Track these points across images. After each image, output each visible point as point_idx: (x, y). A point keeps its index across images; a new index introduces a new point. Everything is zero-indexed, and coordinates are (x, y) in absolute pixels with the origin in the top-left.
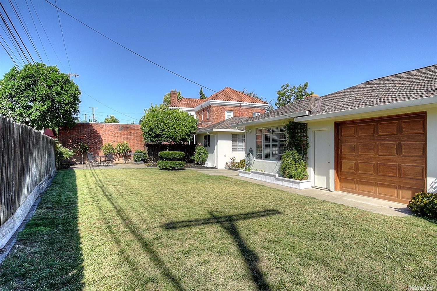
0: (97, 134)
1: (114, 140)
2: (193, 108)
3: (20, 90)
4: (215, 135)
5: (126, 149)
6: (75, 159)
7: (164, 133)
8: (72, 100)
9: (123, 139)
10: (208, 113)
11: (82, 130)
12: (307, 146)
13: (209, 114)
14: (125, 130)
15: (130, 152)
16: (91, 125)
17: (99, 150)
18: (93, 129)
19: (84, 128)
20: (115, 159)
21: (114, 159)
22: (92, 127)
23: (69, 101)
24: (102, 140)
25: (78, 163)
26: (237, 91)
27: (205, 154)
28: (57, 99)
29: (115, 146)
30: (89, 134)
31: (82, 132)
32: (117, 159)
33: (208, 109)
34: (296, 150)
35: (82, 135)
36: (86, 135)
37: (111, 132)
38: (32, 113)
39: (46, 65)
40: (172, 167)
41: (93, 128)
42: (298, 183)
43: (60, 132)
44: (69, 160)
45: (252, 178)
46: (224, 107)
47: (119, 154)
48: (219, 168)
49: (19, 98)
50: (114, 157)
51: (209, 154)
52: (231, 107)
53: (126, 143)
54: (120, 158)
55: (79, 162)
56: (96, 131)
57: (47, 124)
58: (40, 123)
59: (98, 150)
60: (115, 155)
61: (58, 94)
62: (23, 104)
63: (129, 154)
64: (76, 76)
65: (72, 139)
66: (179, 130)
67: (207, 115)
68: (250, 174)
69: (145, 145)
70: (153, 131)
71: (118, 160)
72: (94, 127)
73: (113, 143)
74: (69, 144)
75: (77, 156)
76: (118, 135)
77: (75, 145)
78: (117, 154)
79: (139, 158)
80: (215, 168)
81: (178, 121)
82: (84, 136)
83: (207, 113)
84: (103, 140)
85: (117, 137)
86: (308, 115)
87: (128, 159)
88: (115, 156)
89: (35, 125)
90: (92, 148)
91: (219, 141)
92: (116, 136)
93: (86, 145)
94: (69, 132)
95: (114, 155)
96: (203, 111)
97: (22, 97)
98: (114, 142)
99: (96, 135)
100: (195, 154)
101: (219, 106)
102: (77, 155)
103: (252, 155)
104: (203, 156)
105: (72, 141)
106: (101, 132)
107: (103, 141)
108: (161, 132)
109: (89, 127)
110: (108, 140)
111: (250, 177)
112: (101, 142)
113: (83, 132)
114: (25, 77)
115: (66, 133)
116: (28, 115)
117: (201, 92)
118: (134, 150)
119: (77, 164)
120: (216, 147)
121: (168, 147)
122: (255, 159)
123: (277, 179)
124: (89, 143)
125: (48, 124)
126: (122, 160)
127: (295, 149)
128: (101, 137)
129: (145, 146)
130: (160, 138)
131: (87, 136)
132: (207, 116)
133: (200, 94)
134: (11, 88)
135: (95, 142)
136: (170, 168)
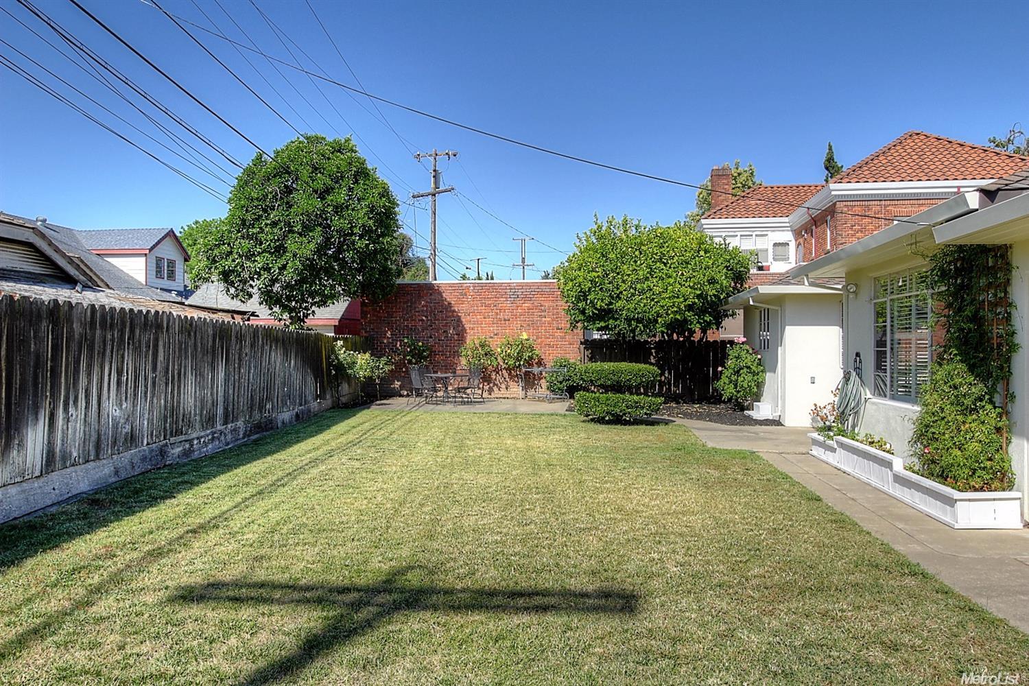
0: (451, 314)
1: (494, 329)
2: (786, 219)
3: (262, 207)
4: (777, 308)
5: (526, 355)
6: (399, 383)
7: (619, 304)
8: (371, 222)
9: (521, 326)
10: (829, 232)
11: (415, 302)
12: (1009, 346)
13: (832, 233)
14: (526, 298)
15: (540, 363)
16: (437, 288)
17: (456, 358)
18: (443, 300)
19: (420, 297)
20: (497, 385)
21: (495, 384)
22: (440, 294)
23: (363, 225)
24: (464, 330)
25: (405, 393)
26: (950, 142)
27: (755, 374)
28: (337, 222)
29: (497, 346)
30: (430, 313)
31: (415, 308)
32: (503, 386)
33: (829, 217)
34: (962, 361)
35: (415, 315)
36: (426, 317)
37: (489, 306)
38: (287, 263)
39: (325, 138)
40: (613, 415)
41: (442, 297)
42: (951, 502)
43: (365, 309)
44: (377, 384)
45: (839, 466)
46: (886, 206)
47: (510, 370)
48: (786, 425)
49: (261, 228)
50: (496, 379)
51: (767, 374)
52: (916, 202)
53: (527, 337)
54: (511, 383)
55: (407, 390)
56: (450, 304)
57: (321, 289)
58: (306, 287)
59: (454, 358)
60: (498, 373)
61: (339, 209)
62: (268, 244)
63: (536, 370)
64: (449, 157)
65: (391, 329)
66: (664, 295)
67: (825, 239)
68: (833, 450)
69: (582, 343)
70: (589, 301)
71: (507, 388)
72: (444, 295)
73: (491, 337)
74: (385, 342)
75: (403, 374)
76: (507, 315)
77: (398, 345)
78: (504, 371)
79: (561, 383)
80: (777, 423)
81: (665, 264)
82: (419, 320)
83: (824, 233)
84: (468, 331)
85: (505, 320)
86: (977, 210)
87: (534, 384)
88: (499, 377)
89: (297, 293)
90: (439, 351)
91: (787, 327)
92: (502, 317)
93: (420, 344)
94: (385, 309)
95: (494, 374)
96: (814, 227)
97: (266, 225)
98: (496, 335)
99: (450, 317)
100: (721, 372)
101: (871, 203)
102: (403, 372)
103: (860, 378)
104: (745, 379)
105: (391, 335)
106: (461, 308)
107: (466, 333)
108: (611, 303)
109: (431, 295)
110: (479, 328)
111: (835, 463)
112: (461, 335)
113: (417, 310)
114: (270, 174)
115: (379, 312)
116: (279, 268)
117: (830, 160)
118: (551, 357)
119: (401, 396)
120: (779, 348)
121: (653, 351)
122: (869, 395)
123: (898, 479)
124: (431, 337)
125: (324, 291)
126: (516, 389)
127: (958, 358)
128: (461, 322)
129: (582, 347)
130: (611, 321)
131: (428, 320)
132: (826, 243)
133: (827, 168)
134: (244, 207)
135: (447, 337)
136: (607, 418)
